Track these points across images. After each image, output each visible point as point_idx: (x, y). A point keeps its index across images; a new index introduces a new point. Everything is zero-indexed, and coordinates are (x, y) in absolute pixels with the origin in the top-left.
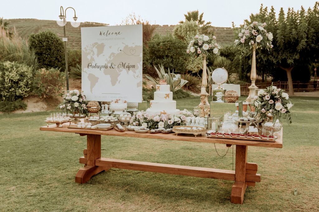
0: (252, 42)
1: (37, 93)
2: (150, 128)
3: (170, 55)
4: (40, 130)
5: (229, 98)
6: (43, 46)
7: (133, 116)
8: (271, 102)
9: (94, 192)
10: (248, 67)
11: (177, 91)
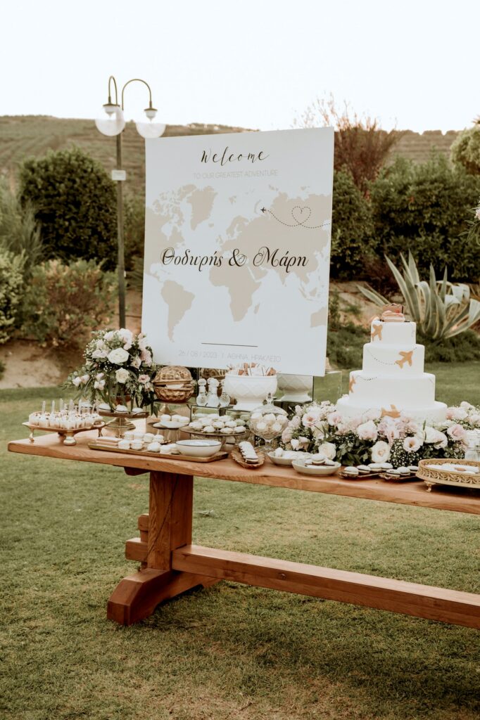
1: (34, 333)
2: (344, 460)
3: (439, 224)
4: (9, 450)
6: (59, 195)
7: (294, 418)
9: (158, 658)
11: (456, 336)
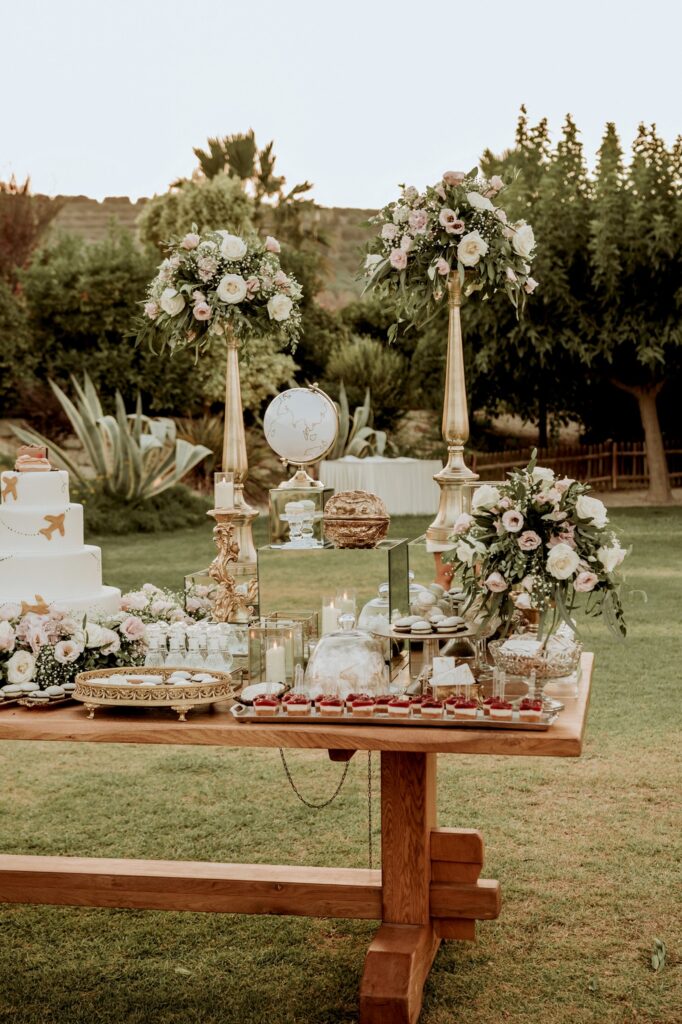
0: (442, 264)
3: (126, 331)
5: (343, 526)
8: (530, 541)
10: (477, 379)
11: (161, 495)
